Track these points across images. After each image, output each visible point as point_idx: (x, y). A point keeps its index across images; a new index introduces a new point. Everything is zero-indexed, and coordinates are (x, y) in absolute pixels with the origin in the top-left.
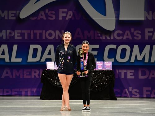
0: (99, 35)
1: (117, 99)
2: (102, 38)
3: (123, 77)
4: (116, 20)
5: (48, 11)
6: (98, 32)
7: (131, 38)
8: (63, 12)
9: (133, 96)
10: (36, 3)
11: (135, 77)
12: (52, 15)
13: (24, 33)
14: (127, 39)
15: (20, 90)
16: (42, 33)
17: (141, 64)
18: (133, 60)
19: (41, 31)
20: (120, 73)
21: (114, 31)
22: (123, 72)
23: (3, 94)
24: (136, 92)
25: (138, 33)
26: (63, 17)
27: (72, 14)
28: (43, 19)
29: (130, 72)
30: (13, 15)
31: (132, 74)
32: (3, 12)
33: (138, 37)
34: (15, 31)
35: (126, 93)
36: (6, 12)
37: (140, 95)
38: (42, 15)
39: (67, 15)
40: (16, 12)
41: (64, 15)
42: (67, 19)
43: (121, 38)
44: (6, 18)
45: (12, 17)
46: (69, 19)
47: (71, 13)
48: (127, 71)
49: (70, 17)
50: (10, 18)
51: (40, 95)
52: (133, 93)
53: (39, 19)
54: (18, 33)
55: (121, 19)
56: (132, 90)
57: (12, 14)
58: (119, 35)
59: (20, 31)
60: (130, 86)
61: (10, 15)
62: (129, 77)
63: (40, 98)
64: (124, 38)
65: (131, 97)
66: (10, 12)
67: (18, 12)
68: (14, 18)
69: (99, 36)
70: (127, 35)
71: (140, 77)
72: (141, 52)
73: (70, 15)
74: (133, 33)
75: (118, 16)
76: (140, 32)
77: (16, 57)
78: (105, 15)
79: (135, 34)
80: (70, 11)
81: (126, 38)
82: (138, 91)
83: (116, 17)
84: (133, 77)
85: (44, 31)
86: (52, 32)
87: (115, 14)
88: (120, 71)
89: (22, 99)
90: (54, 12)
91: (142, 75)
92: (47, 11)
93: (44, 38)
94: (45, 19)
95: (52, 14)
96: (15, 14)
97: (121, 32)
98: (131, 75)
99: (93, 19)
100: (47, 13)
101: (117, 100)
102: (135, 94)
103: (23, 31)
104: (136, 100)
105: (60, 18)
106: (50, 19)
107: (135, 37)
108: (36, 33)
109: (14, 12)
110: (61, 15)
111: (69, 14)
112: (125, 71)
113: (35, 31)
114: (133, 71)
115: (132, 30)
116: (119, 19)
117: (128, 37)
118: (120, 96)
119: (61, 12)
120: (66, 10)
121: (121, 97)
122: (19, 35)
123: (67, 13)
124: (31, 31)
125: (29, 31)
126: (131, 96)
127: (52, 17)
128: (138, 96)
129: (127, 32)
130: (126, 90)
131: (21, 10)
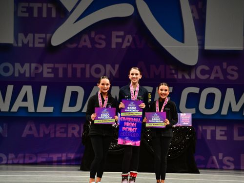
0: (173, 72)
1: (200, 171)
2: (177, 76)
3: (209, 137)
4: (199, 50)
5: (96, 35)
6: (172, 68)
7: (222, 78)
8: (118, 37)
9: (224, 167)
10: (76, 23)
11: (227, 138)
12: (101, 41)
13: (58, 69)
14: (217, 78)
15: (50, 156)
16: (85, 69)
17: (238, 118)
18: (224, 112)
19: (83, 66)
20: (206, 131)
21: (195, 67)
22: (209, 129)
23: (24, 161)
24: (229, 161)
25: (233, 70)
26: (117, 44)
27: (131, 40)
28: (86, 46)
29: (221, 131)
30: (41, 41)
31: (223, 133)
32: (26, 36)
33: (233, 75)
34: (44, 65)
35: (213, 162)
36: (30, 36)
37: (235, 165)
38: (85, 41)
39: (123, 40)
40: (46, 36)
41: (120, 40)
42: (124, 46)
43: (206, 76)
44: (31, 45)
45: (39, 43)
46: (126, 47)
47: (130, 38)
48: (216, 128)
49: (129, 44)
50: (37, 45)
51: (80, 164)
52: (224, 162)
53: (80, 46)
54: (48, 68)
55: (207, 47)
56: (223, 158)
57: (39, 38)
58: (203, 72)
59: (51, 65)
60: (221, 153)
61: (37, 41)
62: (218, 138)
63: (79, 168)
64: (212, 77)
65: (221, 169)
66: (37, 36)
67: (48, 36)
68: (43, 45)
69: (172, 74)
70: (217, 72)
71: (236, 137)
72: (237, 100)
73: (128, 42)
74: (226, 69)
75: (202, 42)
76: (236, 68)
77: (45, 105)
78: (183, 41)
79: (229, 70)
80: (129, 34)
81: (215, 78)
82: (232, 159)
83: (199, 45)
84: (225, 138)
85: (88, 66)
86: (101, 67)
87: (198, 40)
88: (204, 128)
89: (52, 170)
90: (103, 37)
91: (239, 135)
92: (93, 34)
93: (88, 75)
94: (90, 46)
95: (100, 38)
96: (45, 39)
97: (207, 68)
98: (221, 135)
99: (164, 46)
100: (94, 38)
101: (199, 173)
102: (228, 163)
103: (57, 65)
104: (229, 173)
105: (114, 46)
106: (98, 46)
107: (229, 76)
108: (76, 68)
109: (43, 36)
110: (115, 41)
111: (126, 40)
112: (213, 128)
113: (74, 66)
114: (225, 128)
115: (225, 64)
116: (204, 48)
117: (217, 75)
118: (203, 166)
119: (115, 37)
120: (122, 33)
121: (205, 168)
122: (50, 70)
123: (123, 38)
124: (69, 65)
125: (65, 65)
126: (221, 167)
127: (100, 44)
128: (233, 167)
129: (217, 68)
130: (214, 158)
131: (53, 33)
